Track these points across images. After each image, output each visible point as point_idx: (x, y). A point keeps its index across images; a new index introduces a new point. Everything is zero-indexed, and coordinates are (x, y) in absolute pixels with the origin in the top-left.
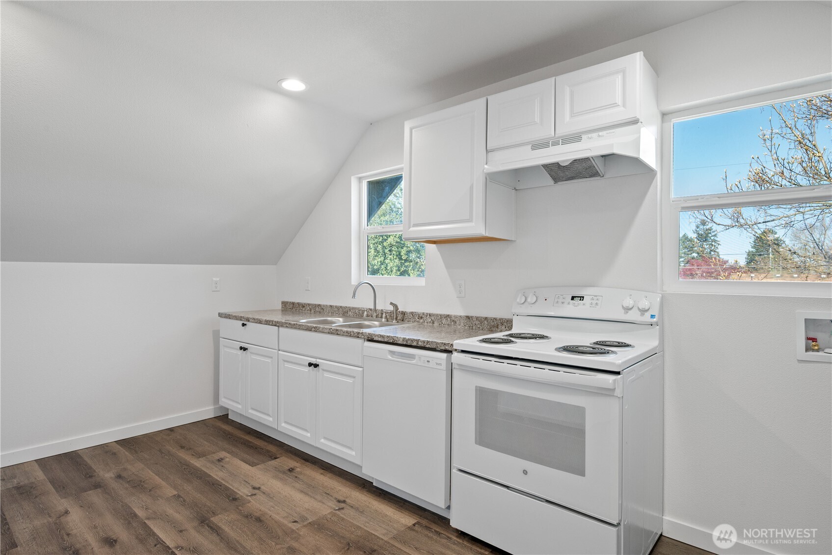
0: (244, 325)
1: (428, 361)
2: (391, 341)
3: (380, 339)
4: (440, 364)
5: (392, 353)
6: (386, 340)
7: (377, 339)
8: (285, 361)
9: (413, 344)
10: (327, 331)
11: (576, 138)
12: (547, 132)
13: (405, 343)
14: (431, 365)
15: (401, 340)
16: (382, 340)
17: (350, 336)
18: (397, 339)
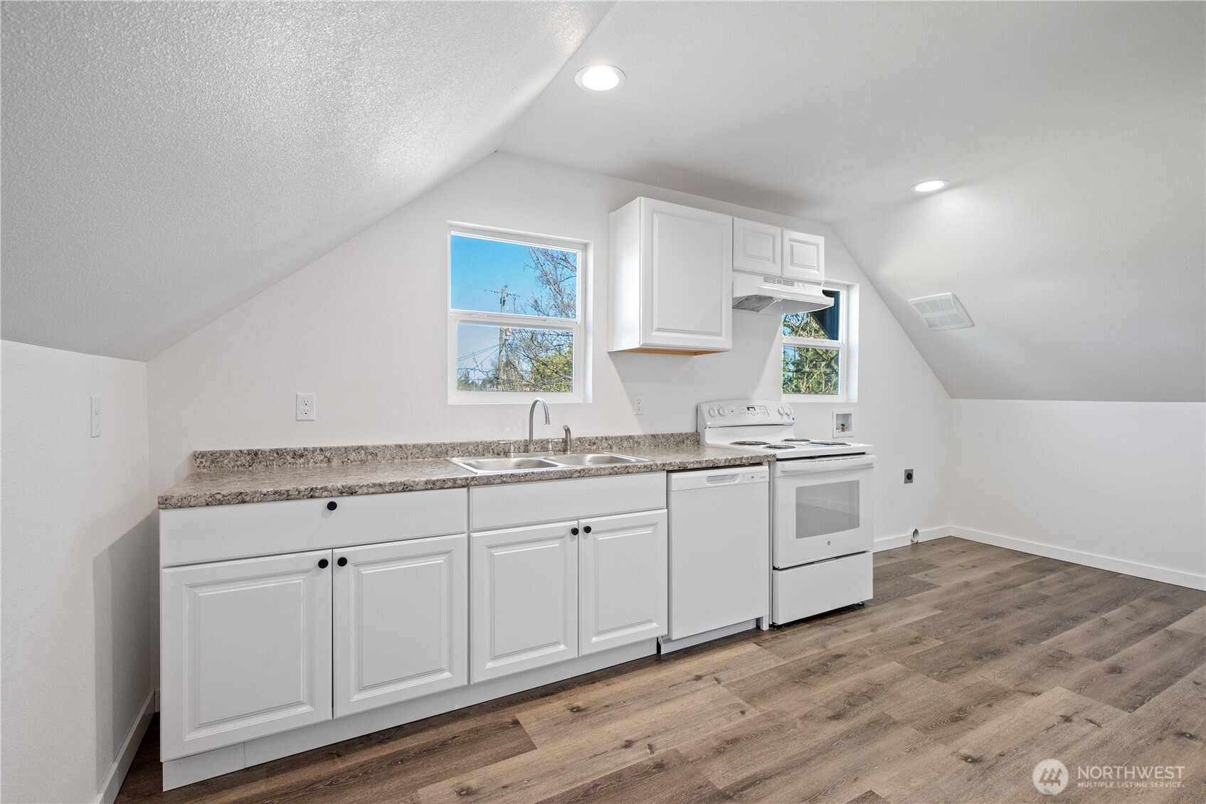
0: (332, 506)
1: (753, 477)
2: (711, 465)
3: (696, 466)
4: (764, 477)
5: (710, 479)
6: (704, 465)
7: (692, 467)
8: (489, 547)
9: (737, 464)
10: (607, 472)
11: (789, 282)
12: (774, 270)
13: (727, 464)
14: (755, 480)
15: (723, 461)
16: (699, 466)
17: (651, 471)
18: (718, 462)
